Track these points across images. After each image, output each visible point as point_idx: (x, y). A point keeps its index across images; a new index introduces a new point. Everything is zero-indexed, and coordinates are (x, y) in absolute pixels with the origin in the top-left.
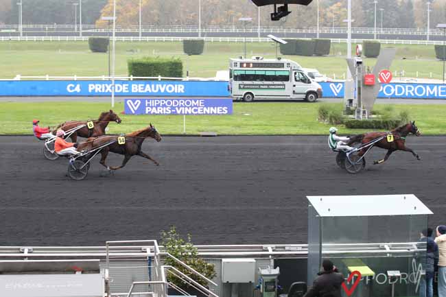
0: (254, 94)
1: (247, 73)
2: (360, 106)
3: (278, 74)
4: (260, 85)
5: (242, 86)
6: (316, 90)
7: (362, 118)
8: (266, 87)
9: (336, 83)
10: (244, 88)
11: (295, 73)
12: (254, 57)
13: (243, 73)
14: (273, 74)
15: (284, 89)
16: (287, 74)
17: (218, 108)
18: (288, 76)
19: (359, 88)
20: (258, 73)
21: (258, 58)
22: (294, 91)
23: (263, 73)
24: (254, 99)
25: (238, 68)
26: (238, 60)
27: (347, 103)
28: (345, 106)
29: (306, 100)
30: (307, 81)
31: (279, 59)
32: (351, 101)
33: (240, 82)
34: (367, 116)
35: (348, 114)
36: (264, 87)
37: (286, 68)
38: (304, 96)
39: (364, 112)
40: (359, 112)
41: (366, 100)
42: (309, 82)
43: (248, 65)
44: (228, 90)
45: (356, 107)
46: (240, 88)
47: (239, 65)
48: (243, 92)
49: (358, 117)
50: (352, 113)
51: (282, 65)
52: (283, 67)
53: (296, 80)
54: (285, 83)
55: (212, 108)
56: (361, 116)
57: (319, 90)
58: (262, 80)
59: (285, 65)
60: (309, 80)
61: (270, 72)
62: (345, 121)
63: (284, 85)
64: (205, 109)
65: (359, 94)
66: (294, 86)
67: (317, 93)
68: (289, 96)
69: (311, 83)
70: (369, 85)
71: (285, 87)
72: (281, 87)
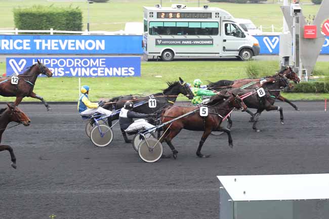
0: (175, 52)
1: (166, 25)
2: (298, 65)
3: (204, 26)
4: (181, 40)
5: (159, 42)
6: (251, 46)
8: (190, 42)
9: (271, 37)
10: (162, 44)
11: (226, 25)
12: (175, 6)
13: (161, 25)
14: (197, 26)
15: (212, 44)
16: (215, 26)
17: (123, 69)
18: (218, 29)
19: (297, 43)
20: (179, 25)
21: (179, 7)
22: (224, 47)
23: (185, 25)
24: (175, 57)
25: (155, 19)
26: (155, 10)
27: (283, 61)
28: (280, 66)
29: (238, 59)
30: (241, 35)
31: (205, 7)
32: (287, 59)
33: (158, 37)
34: (306, 77)
36: (188, 42)
37: (214, 19)
38: (236, 54)
39: (304, 72)
41: (306, 57)
42: (243, 36)
43: (167, 15)
44: (143, 46)
46: (157, 44)
47: (155, 15)
48: (161, 49)
51: (209, 15)
52: (211, 17)
53: (227, 34)
54: (213, 37)
55: (115, 69)
57: (255, 46)
58: (184, 34)
59: (214, 15)
60: (243, 33)
61: (194, 24)
63: (212, 40)
64: (106, 69)
65: (297, 49)
66: (225, 41)
67: (254, 49)
68: (219, 53)
69: (245, 37)
70: (310, 39)
71: (213, 42)
72: (209, 42)
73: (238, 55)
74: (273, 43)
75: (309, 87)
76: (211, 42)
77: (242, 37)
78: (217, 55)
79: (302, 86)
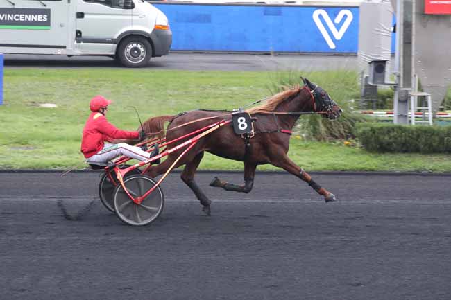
6: (149, 31)
7: (413, 120)
9: (333, 10)
15: (48, 24)
19: (407, 26)
22: (79, 33)
27: (368, 72)
29: (117, 61)
32: (379, 66)
34: (429, 114)
35: (370, 107)
38: (109, 49)
39: (422, 101)
40: (405, 101)
41: (428, 62)
42: (129, 4)
45: (396, 87)
49: (403, 116)
50: (383, 102)
56: (412, 114)
57: (158, 30)
62: (361, 128)
65: (407, 42)
66: (80, 15)
67: (154, 39)
68: (64, 47)
69: (133, 6)
70: (438, 16)
71: (49, 17)
72: (38, 18)
73: (113, 53)
74: (338, 27)
75: (437, 138)
76: (45, 16)
77: (126, 7)
78: (59, 51)
79: (418, 136)
